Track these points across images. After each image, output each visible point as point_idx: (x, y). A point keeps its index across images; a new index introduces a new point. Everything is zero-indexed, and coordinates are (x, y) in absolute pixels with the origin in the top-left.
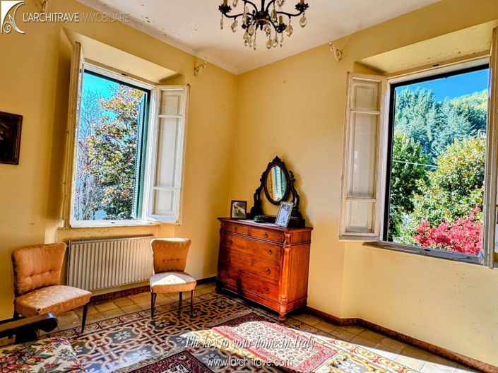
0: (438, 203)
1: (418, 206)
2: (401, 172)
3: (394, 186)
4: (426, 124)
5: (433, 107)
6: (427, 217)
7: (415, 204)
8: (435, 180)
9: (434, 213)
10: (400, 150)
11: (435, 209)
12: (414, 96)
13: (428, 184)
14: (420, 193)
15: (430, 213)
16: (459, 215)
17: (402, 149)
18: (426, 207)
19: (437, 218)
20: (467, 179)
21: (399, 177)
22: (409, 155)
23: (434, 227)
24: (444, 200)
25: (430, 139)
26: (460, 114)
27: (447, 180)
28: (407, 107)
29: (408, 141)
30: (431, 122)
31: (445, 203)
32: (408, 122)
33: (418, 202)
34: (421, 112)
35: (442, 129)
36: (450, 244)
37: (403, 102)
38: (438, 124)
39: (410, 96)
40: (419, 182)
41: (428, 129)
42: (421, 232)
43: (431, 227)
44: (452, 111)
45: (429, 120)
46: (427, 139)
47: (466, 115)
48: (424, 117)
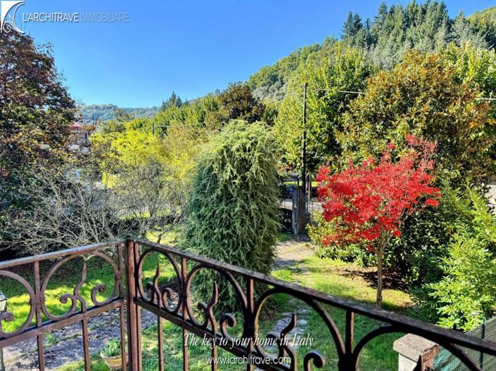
5: (444, 25)
10: (352, 77)
12: (421, 11)
26: (476, 31)
28: (412, 26)
29: (362, 63)
32: (413, 46)
34: (429, 31)
44: (466, 29)
47: (483, 33)
48: (432, 38)
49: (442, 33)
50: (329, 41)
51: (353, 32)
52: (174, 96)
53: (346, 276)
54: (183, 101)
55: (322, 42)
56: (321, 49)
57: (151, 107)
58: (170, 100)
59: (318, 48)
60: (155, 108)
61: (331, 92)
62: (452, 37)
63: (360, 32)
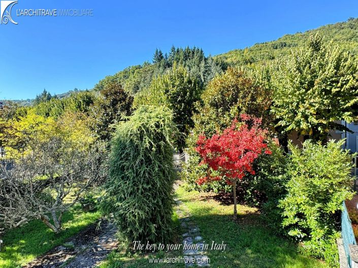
0: (210, 119)
1: (197, 123)
2: (185, 99)
3: (181, 110)
4: (200, 71)
5: (203, 60)
6: (204, 130)
7: (195, 121)
8: (207, 101)
9: (208, 127)
10: (183, 82)
11: (208, 124)
12: (191, 52)
13: (202, 105)
14: (198, 112)
15: (205, 127)
16: (224, 126)
17: (185, 82)
18: (202, 123)
19: (210, 130)
20: (227, 98)
21: (184, 102)
22: (189, 86)
23: (209, 138)
24: (214, 116)
25: (203, 81)
26: (217, 64)
27: (214, 100)
28: (188, 59)
29: (187, 75)
30: (203, 69)
31: (215, 118)
32: (190, 70)
33: (196, 120)
34: (197, 62)
35: (209, 74)
36: (221, 151)
37: (186, 56)
38: (206, 71)
39: (190, 52)
40: (197, 103)
41: (201, 74)
42: (200, 144)
43: (207, 139)
44: (213, 63)
45: (202, 69)
46: (201, 80)
47: (221, 66)
48: (198, 66)
49: (203, 64)
50: (146, 64)
51: (159, 60)
52: (45, 92)
53: (204, 200)
54: (52, 95)
55: (142, 64)
56: (142, 68)
57: (26, 99)
58: (43, 94)
59: (140, 67)
60: (29, 100)
61: (173, 90)
62: (208, 66)
63: (162, 60)
